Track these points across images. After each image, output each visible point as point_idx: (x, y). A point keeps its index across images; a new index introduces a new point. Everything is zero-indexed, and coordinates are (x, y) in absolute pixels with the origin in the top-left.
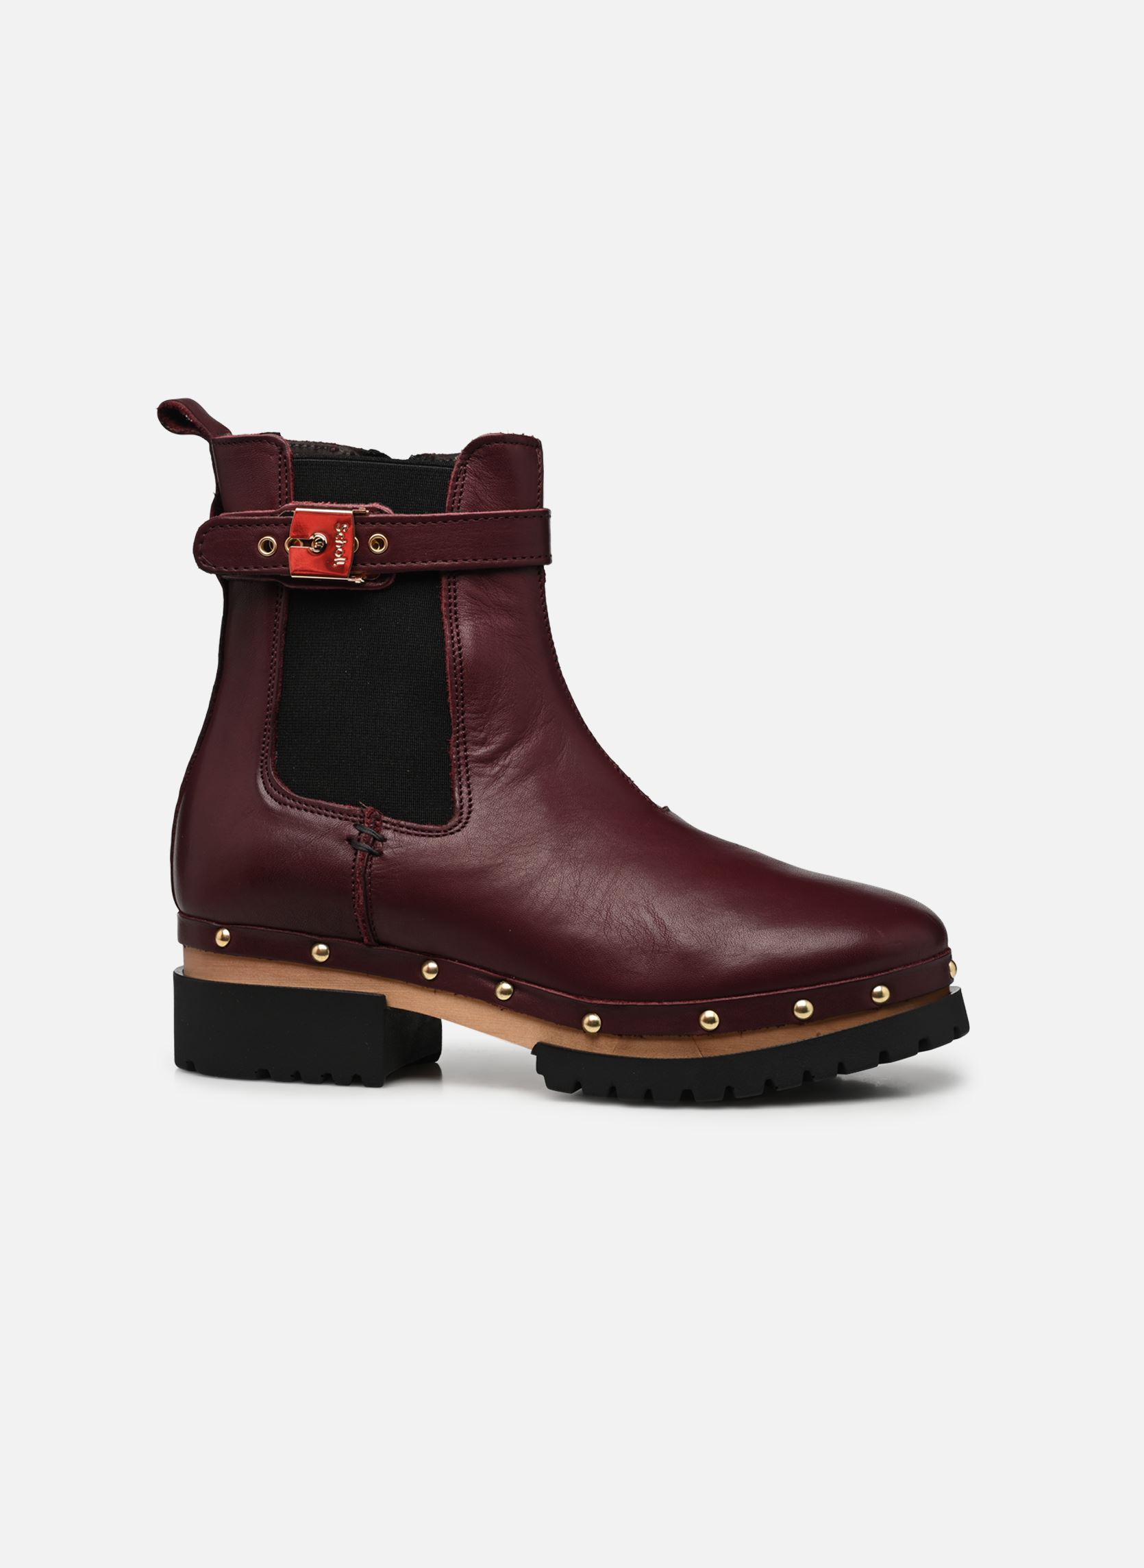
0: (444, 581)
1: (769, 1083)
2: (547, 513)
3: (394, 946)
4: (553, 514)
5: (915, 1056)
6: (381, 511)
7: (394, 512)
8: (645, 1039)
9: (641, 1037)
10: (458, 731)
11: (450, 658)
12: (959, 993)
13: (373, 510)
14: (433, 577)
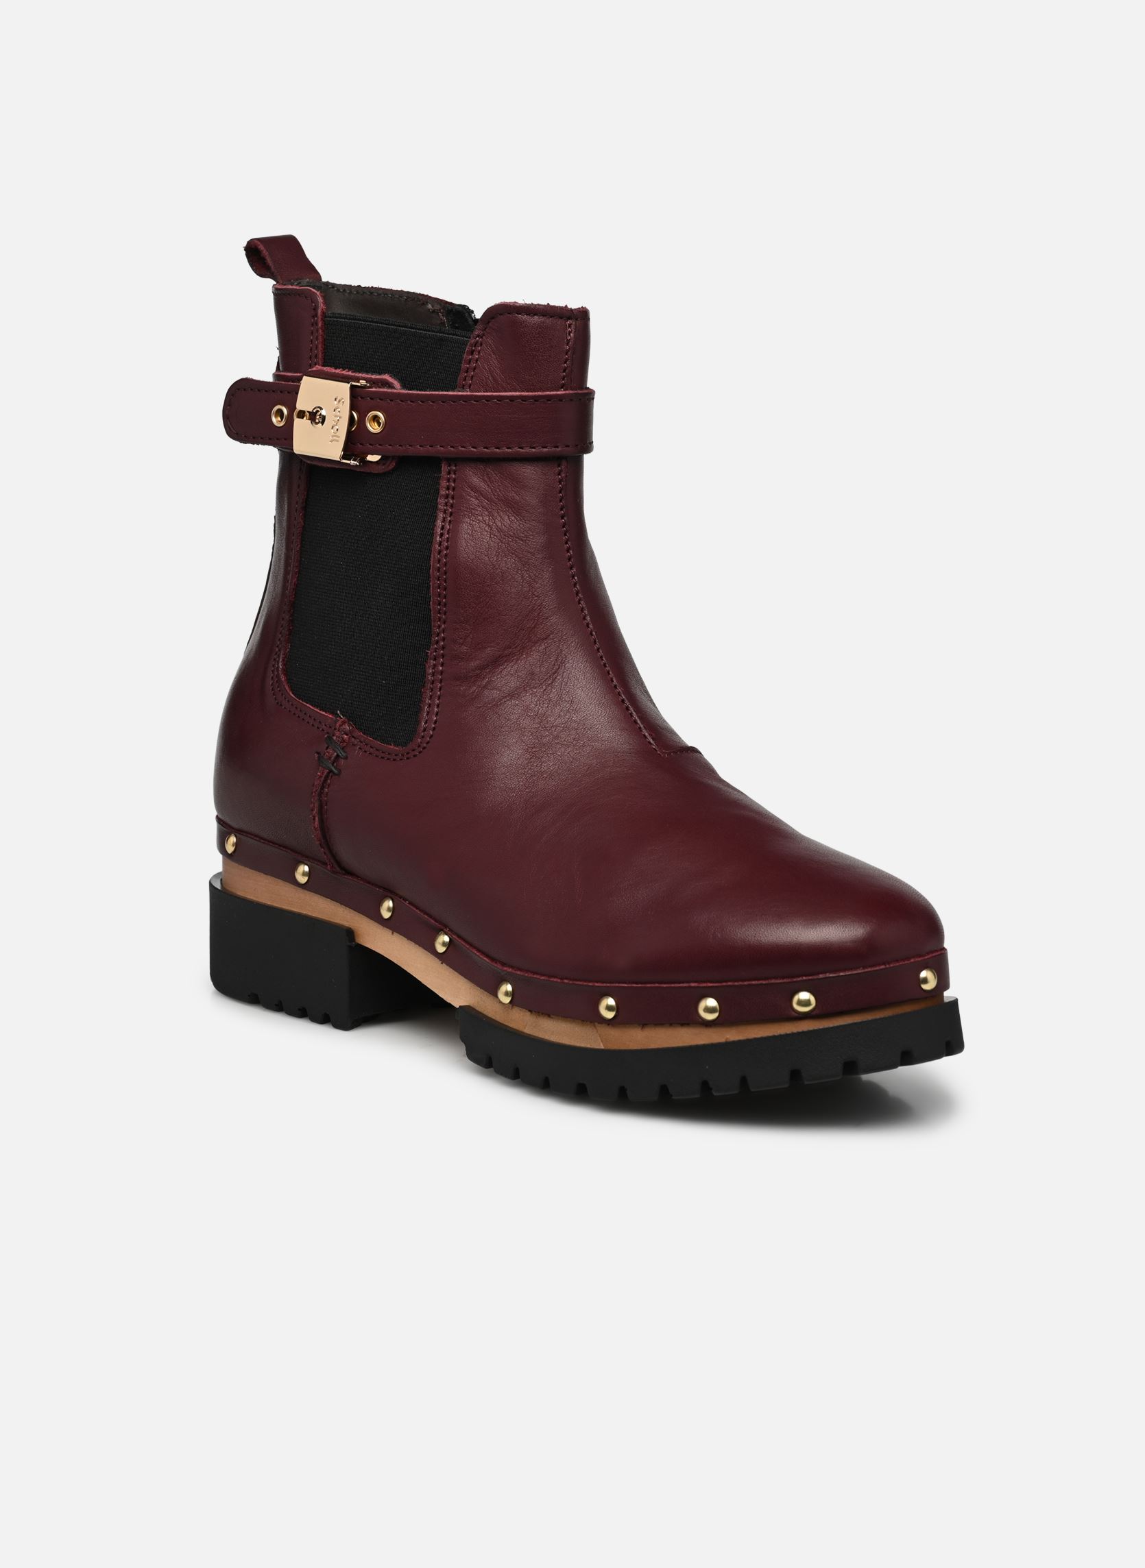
0: (444, 468)
1: (664, 1090)
2: (590, 395)
3: (358, 877)
4: (596, 397)
5: (894, 1070)
6: (390, 386)
7: (404, 386)
8: (552, 1018)
9: (549, 1016)
10: (437, 642)
11: (434, 558)
12: (954, 1004)
13: (374, 383)
14: (431, 463)
